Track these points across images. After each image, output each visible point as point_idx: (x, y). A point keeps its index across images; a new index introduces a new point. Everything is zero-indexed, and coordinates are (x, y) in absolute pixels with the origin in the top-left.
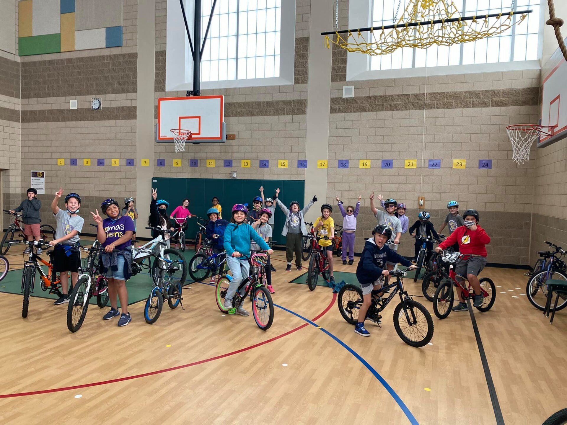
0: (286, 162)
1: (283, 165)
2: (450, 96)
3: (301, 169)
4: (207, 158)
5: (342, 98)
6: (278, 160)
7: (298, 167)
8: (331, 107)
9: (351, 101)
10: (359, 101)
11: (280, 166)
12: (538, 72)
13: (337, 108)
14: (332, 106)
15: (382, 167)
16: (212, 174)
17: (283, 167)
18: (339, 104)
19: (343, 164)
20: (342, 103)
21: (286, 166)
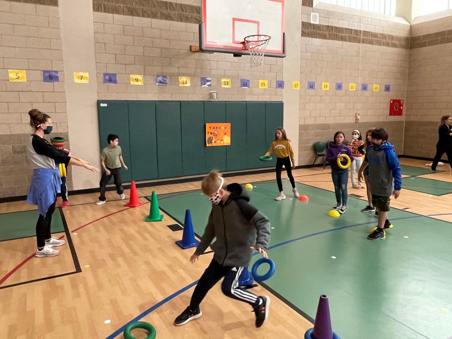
0: (266, 82)
1: (263, 85)
2: (373, 35)
3: (279, 89)
4: (180, 74)
5: (310, 23)
6: (258, 80)
7: (277, 88)
8: (302, 31)
9: (317, 27)
10: (321, 28)
11: (260, 87)
12: (409, 27)
13: (307, 32)
14: (303, 29)
15: (336, 89)
16: (186, 95)
17: (263, 87)
18: (308, 28)
19: (311, 86)
20: (310, 28)
21: (266, 87)
